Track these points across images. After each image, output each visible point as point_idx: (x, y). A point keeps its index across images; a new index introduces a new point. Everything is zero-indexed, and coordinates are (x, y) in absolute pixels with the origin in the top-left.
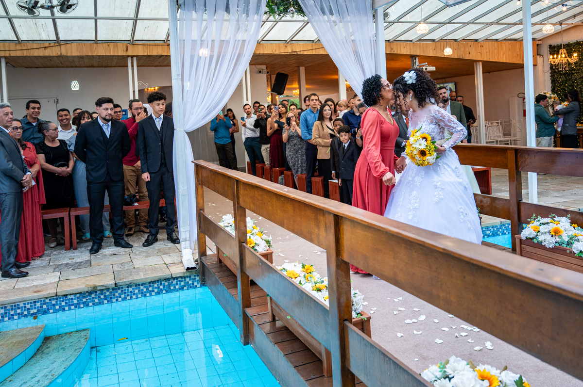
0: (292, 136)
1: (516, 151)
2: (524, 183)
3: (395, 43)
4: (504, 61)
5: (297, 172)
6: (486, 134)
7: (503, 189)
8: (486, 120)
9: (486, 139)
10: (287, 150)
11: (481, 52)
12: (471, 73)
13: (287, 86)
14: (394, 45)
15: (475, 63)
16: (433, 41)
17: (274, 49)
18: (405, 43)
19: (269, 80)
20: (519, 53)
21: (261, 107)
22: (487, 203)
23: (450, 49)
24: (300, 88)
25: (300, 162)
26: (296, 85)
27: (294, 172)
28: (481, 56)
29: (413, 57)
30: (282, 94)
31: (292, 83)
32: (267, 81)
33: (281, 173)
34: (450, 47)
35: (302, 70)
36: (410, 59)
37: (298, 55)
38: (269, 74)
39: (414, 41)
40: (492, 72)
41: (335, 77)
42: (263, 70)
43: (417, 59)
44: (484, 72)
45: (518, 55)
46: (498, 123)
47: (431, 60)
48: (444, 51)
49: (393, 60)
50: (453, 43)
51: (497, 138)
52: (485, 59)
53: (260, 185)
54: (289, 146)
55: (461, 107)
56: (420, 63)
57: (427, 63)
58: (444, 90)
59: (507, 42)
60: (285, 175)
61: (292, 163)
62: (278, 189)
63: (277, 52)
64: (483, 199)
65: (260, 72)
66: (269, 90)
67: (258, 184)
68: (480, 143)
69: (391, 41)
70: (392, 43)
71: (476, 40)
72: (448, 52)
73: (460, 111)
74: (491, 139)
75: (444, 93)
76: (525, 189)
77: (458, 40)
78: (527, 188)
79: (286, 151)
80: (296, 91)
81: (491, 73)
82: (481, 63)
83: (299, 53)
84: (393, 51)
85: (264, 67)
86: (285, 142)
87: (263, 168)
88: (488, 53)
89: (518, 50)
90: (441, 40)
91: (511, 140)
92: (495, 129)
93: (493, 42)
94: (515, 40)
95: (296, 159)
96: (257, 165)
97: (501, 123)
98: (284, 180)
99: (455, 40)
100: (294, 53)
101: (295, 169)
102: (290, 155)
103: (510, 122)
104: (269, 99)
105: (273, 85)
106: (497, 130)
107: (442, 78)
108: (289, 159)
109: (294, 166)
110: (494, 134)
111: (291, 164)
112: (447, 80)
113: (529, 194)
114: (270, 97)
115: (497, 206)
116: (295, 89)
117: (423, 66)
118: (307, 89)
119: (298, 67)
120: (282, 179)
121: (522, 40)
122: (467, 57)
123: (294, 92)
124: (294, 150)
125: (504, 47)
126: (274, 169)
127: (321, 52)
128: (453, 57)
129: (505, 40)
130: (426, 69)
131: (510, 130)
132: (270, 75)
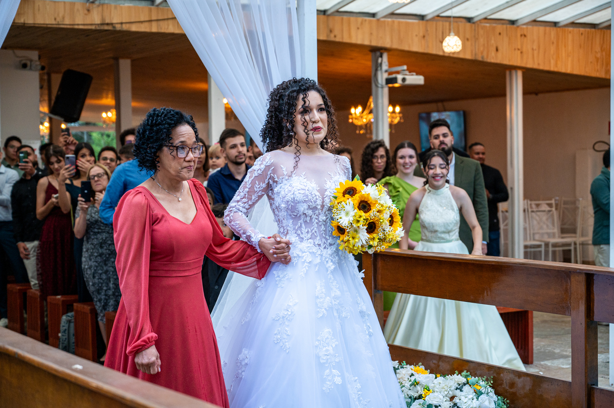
0: (97, 221)
1: (590, 277)
2: (602, 338)
3: (338, 18)
4: (569, 71)
5: (105, 307)
6: (525, 229)
7: (557, 351)
8: (526, 196)
9: (525, 239)
10: (85, 255)
11: (522, 47)
12: (500, 93)
13: (89, 102)
14: (336, 22)
15: (508, 73)
16: (422, 17)
17: (61, 15)
18: (360, 19)
19: (45, 85)
20: (599, 55)
21: (24, 150)
22: (524, 388)
23: (456, 38)
24: (118, 107)
25: (111, 285)
26: (109, 101)
27: (98, 306)
28: (522, 57)
29: (377, 51)
30: (76, 120)
31: (99, 95)
32: (41, 87)
33: (68, 307)
34: (457, 34)
35: (125, 66)
36: (370, 56)
37: (115, 32)
38: (45, 71)
39: (379, 16)
40: (542, 92)
41: (202, 86)
42: (31, 61)
43: (385, 56)
44: (525, 93)
45: (597, 59)
46: (550, 205)
47: (416, 61)
48: (444, 44)
49: (332, 55)
50: (463, 25)
51: (546, 239)
52: (530, 65)
53: (16, 353)
54: (89, 246)
55: (477, 170)
56: (391, 65)
57: (405, 67)
58: (443, 130)
59: (576, 30)
60: (77, 312)
61: (93, 285)
62: (60, 363)
63: (67, 22)
64: (517, 379)
65: (24, 66)
66: (45, 109)
67: (10, 348)
68: (513, 256)
69: (329, 12)
70: (331, 18)
71: (513, 22)
72: (452, 45)
73: (475, 180)
74: (534, 240)
75: (445, 135)
76: (602, 353)
77: (476, 20)
78: (607, 351)
79: (81, 256)
80: (109, 114)
81: (541, 96)
82: (520, 73)
83: (118, 27)
84: (332, 35)
85: (34, 55)
86: (78, 236)
87: (24, 294)
88: (536, 53)
89: (598, 48)
90: (438, 16)
91: (575, 244)
92: (544, 218)
93: (548, 28)
94: (593, 26)
95: (104, 277)
96: (9, 286)
97: (557, 205)
98: (72, 325)
99: (469, 20)
100: (106, 28)
101: (100, 300)
102: (90, 268)
103: (574, 203)
104: (45, 128)
105: (53, 98)
106: (547, 219)
107: (436, 101)
108: (88, 274)
109: (98, 291)
110: (541, 228)
111: (91, 289)
112: (448, 104)
113: (611, 365)
114: (47, 124)
115: (545, 396)
116: (107, 108)
117: (398, 72)
118: (135, 111)
119: (116, 59)
120: (69, 322)
121: (609, 27)
122: (493, 58)
123: (104, 115)
124: (101, 255)
125: (570, 43)
126: (50, 298)
127: (169, 28)
128: (461, 56)
129: (573, 24)
130: (404, 80)
131: (575, 220)
132: (49, 75)
